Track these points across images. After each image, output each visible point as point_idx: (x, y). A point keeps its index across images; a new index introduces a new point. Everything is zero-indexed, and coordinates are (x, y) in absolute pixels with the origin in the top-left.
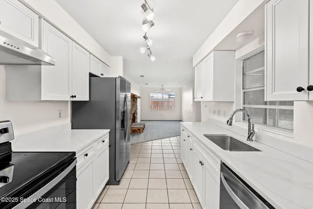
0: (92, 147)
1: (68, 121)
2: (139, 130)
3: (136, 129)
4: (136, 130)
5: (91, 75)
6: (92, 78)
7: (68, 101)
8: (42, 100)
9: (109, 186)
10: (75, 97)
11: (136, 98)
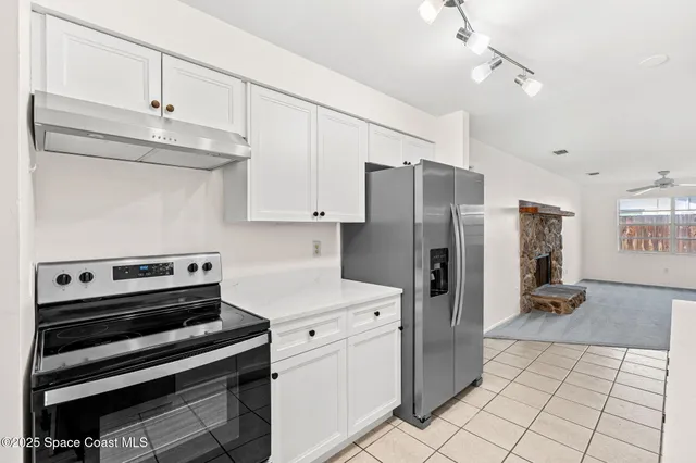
0: (336, 320)
1: (336, 261)
2: (556, 305)
3: (547, 301)
4: (545, 305)
5: (371, 168)
6: (373, 173)
7: (336, 223)
8: (249, 219)
9: (401, 421)
10: (323, 214)
11: (559, 217)
